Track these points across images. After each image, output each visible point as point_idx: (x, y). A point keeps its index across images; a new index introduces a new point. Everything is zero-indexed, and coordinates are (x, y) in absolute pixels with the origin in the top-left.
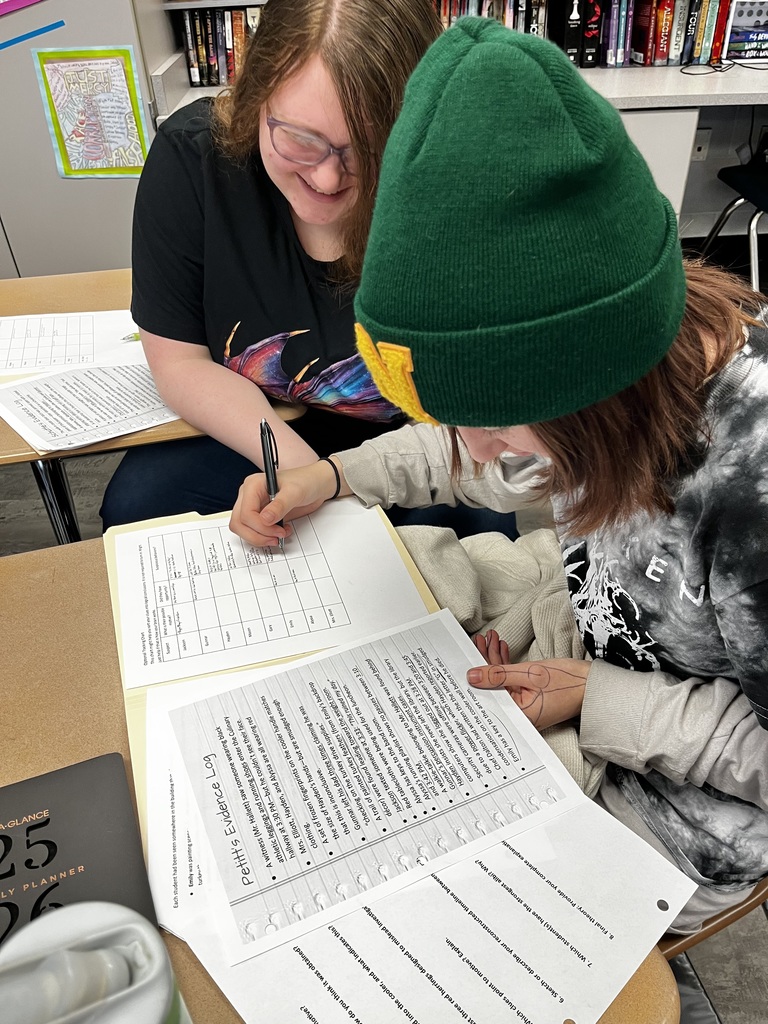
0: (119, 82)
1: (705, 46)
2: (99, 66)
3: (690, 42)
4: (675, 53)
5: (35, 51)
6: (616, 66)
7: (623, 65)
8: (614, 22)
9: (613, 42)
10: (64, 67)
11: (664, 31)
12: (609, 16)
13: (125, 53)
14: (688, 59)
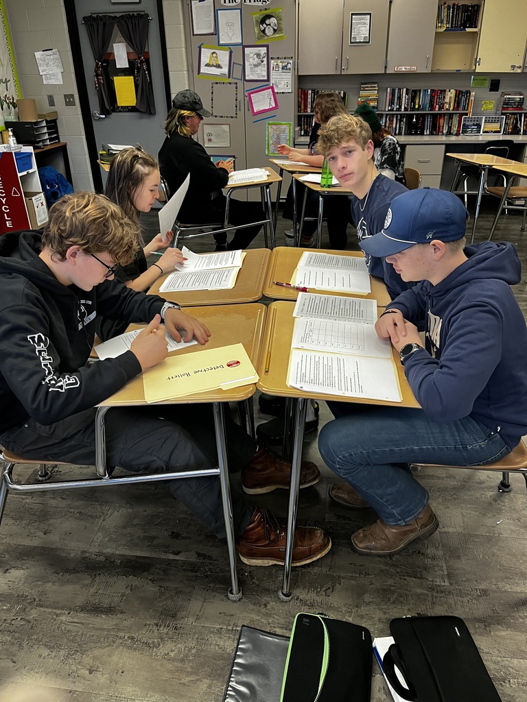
0: (287, 131)
1: (454, 129)
2: (283, 127)
3: (450, 128)
4: (445, 131)
5: (267, 122)
6: (427, 135)
7: (429, 135)
8: (426, 122)
9: (426, 128)
10: (274, 127)
11: (441, 125)
12: (425, 121)
13: (290, 124)
14: (449, 133)
